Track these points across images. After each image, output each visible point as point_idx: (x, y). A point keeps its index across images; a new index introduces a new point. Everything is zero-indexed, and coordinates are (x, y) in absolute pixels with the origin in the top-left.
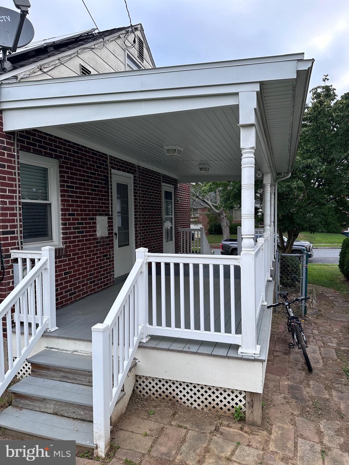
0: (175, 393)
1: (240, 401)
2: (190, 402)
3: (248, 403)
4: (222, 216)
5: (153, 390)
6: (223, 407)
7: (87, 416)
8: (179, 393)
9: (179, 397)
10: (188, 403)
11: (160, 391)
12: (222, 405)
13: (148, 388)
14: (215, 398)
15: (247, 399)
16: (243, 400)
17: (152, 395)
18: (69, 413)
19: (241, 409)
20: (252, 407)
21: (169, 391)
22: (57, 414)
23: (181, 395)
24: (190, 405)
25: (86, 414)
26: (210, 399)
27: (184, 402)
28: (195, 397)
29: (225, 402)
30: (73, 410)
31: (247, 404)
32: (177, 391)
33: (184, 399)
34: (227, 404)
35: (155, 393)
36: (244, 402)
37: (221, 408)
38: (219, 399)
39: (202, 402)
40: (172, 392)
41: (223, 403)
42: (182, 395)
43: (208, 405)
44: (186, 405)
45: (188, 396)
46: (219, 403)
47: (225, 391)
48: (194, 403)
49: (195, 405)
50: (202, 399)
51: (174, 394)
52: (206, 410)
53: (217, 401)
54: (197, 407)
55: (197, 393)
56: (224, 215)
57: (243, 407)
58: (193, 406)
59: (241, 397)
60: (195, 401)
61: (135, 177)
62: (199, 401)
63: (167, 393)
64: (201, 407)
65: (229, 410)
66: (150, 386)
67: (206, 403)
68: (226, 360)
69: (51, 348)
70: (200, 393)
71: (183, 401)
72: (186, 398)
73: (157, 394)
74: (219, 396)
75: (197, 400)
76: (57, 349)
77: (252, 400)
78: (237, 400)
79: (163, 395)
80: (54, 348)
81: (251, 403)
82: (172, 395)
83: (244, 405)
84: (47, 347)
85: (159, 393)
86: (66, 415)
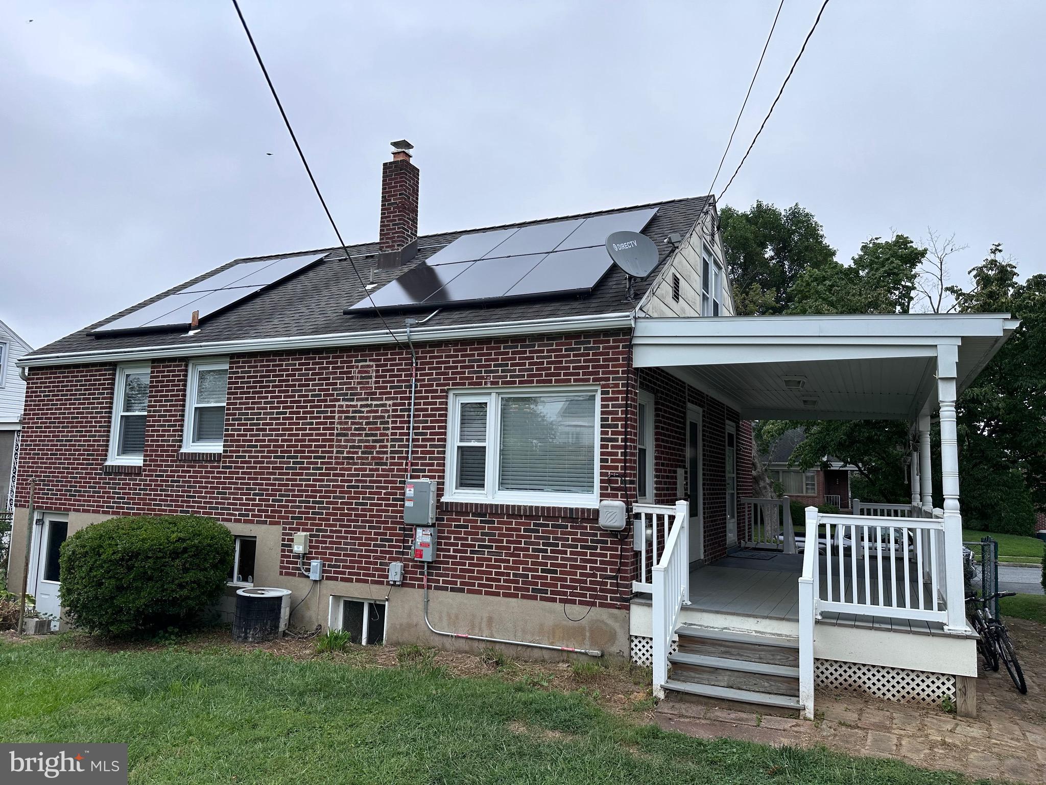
0: (862, 681)
1: (949, 689)
2: (882, 692)
3: (960, 690)
4: (762, 484)
5: (832, 678)
6: (926, 698)
7: (773, 688)
8: (867, 681)
9: (867, 686)
10: (879, 694)
11: (841, 680)
12: (923, 695)
13: (824, 676)
14: (916, 687)
15: (957, 686)
16: (951, 687)
17: (829, 684)
18: (749, 685)
19: (950, 698)
20: (965, 695)
21: (853, 679)
22: (732, 688)
23: (869, 683)
24: (882, 696)
25: (771, 685)
26: (908, 688)
27: (874, 693)
28: (888, 686)
29: (928, 691)
30: (754, 682)
31: (958, 692)
32: (864, 678)
33: (874, 689)
34: (931, 694)
35: (834, 681)
36: (953, 690)
37: (924, 699)
38: (921, 688)
39: (898, 692)
40: (857, 679)
41: (926, 693)
42: (872, 683)
43: (906, 695)
44: (877, 696)
45: (879, 685)
46: (921, 692)
47: (928, 678)
48: (886, 693)
49: (889, 695)
50: (898, 687)
51: (860, 682)
52: (902, 701)
53: (918, 690)
54: (892, 698)
55: (891, 680)
56: (768, 481)
57: (952, 697)
58: (886, 698)
59: (949, 684)
60: (889, 690)
61: (704, 411)
62: (894, 691)
63: (850, 681)
64: (896, 699)
65: (934, 701)
66: (827, 673)
67: (903, 692)
68: (930, 638)
69: (692, 624)
70: (896, 680)
71: (872, 690)
72: (876, 687)
73: (836, 683)
74: (921, 683)
75: (891, 689)
76: (700, 625)
77: (965, 687)
78: (944, 688)
79: (845, 685)
80: (695, 625)
81: (964, 690)
82: (857, 684)
83: (954, 694)
84: (685, 623)
85: (839, 681)
86: (744, 687)
